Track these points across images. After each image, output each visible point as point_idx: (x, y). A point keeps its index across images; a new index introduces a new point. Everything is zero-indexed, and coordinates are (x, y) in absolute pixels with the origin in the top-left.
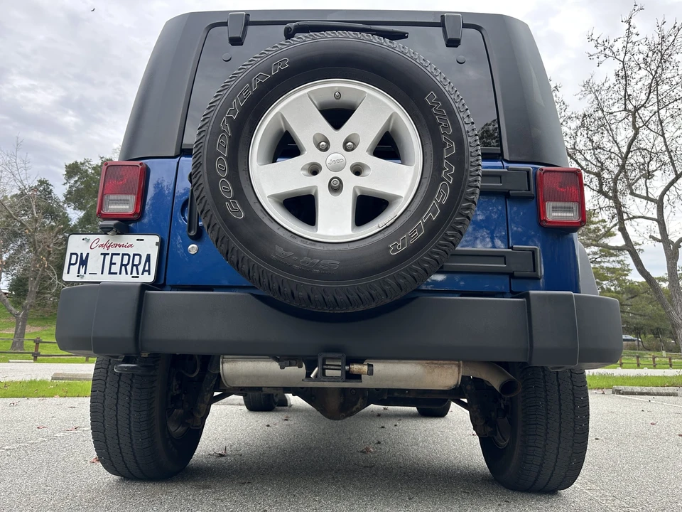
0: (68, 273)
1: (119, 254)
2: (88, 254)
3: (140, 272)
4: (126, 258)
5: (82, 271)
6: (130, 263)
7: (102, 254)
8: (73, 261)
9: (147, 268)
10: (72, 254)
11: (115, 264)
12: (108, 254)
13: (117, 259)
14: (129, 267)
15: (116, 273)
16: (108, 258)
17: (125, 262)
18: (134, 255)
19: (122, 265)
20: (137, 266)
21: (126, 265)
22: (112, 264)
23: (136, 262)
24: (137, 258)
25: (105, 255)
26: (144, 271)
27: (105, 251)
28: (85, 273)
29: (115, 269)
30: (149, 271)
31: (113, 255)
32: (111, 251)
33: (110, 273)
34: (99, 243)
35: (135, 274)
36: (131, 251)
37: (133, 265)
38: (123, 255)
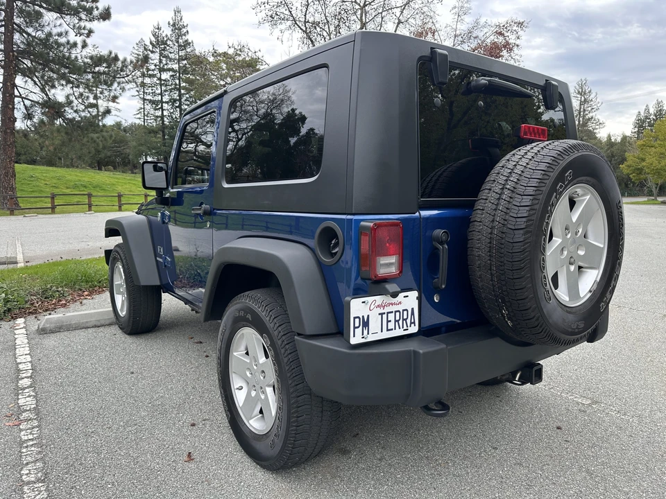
0: (354, 336)
1: (392, 312)
2: (368, 316)
3: (409, 325)
4: (398, 314)
5: (365, 332)
6: (401, 318)
7: (379, 314)
8: (357, 325)
9: (413, 321)
10: (355, 318)
11: (390, 321)
12: (384, 313)
13: (391, 317)
14: (401, 322)
15: (392, 329)
16: (385, 316)
17: (397, 318)
18: (403, 310)
19: (396, 321)
20: (406, 320)
21: (398, 321)
22: (388, 321)
23: (405, 317)
24: (405, 312)
25: (382, 314)
26: (411, 323)
27: (382, 311)
28: (368, 334)
29: (391, 325)
30: (414, 323)
31: (388, 313)
32: (387, 310)
33: (388, 330)
34: (376, 305)
35: (405, 328)
36: (400, 308)
37: (403, 320)
38: (396, 312)
